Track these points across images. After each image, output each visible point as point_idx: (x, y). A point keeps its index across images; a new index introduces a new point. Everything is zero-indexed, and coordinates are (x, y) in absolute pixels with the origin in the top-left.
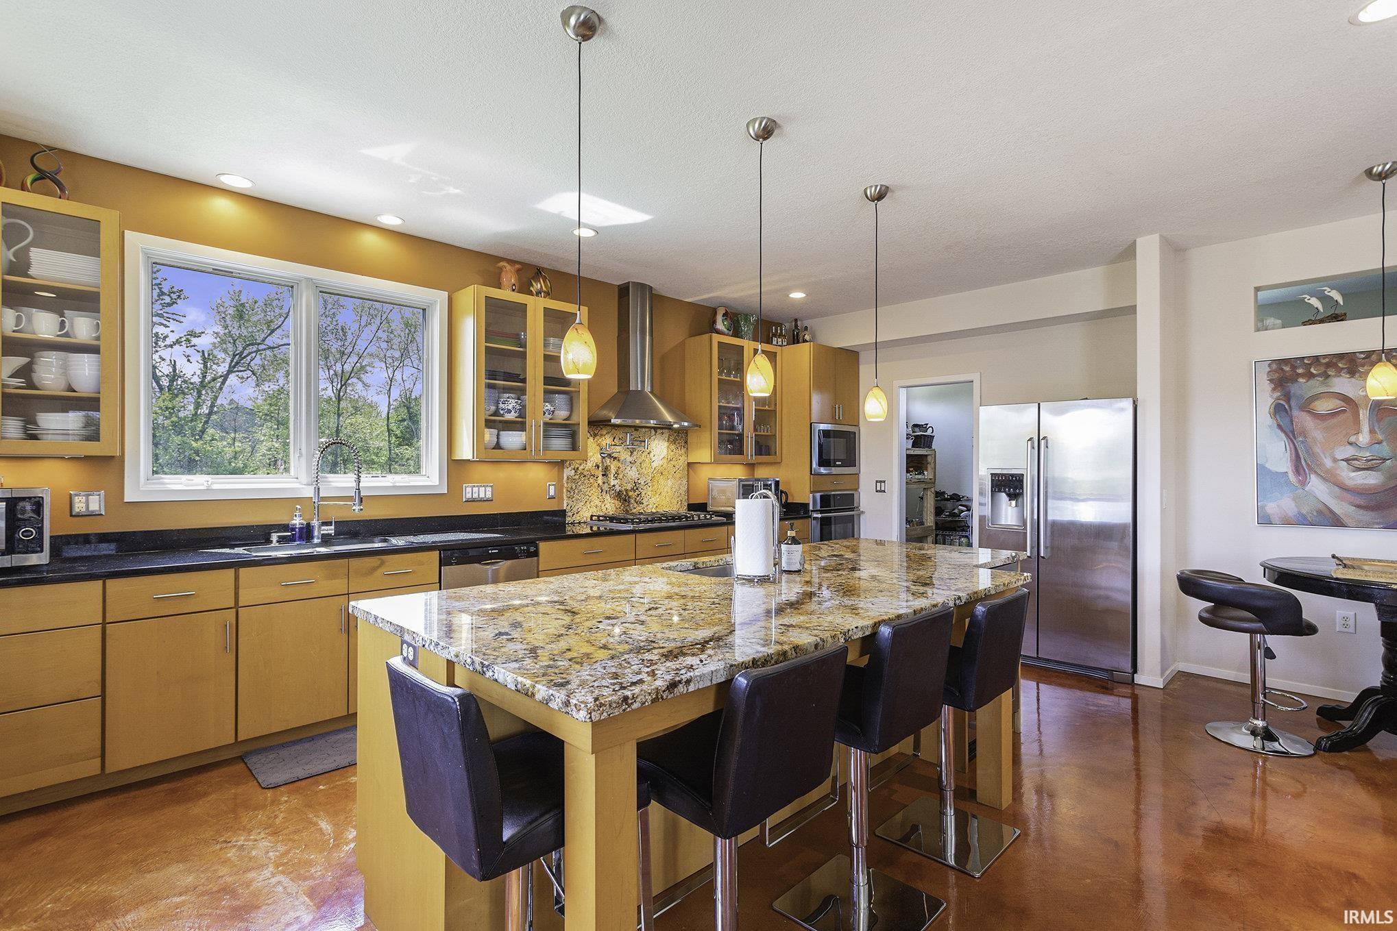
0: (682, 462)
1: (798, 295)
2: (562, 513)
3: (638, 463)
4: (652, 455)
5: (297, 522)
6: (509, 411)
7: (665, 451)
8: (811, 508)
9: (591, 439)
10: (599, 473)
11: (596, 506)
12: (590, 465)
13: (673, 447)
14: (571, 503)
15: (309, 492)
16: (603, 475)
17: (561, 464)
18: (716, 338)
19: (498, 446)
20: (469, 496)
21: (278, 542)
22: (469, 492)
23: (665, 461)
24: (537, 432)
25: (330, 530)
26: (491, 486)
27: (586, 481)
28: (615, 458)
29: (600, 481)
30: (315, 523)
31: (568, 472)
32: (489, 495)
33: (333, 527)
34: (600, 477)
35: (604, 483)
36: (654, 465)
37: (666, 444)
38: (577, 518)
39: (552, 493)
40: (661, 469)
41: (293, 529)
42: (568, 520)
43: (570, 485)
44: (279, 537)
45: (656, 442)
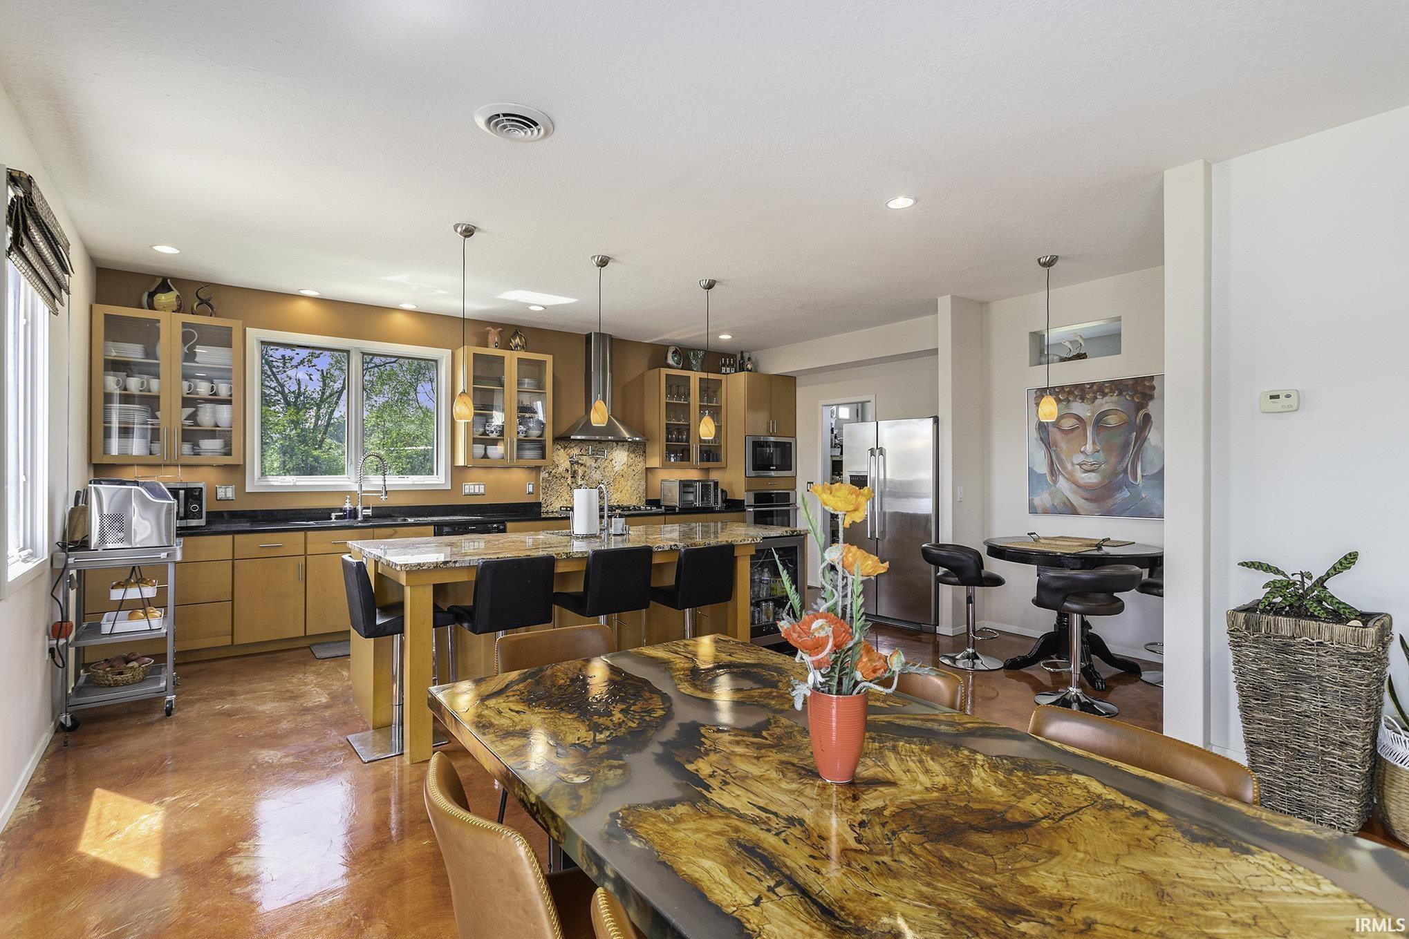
0: (641, 466)
1: (725, 337)
2: (539, 505)
3: (602, 468)
4: (613, 462)
5: (348, 506)
6: (492, 432)
7: (626, 459)
8: (746, 504)
9: (562, 450)
10: (569, 475)
11: (566, 500)
12: (561, 469)
13: (632, 456)
14: (545, 497)
15: (356, 488)
16: (572, 477)
17: (537, 469)
18: (664, 371)
19: (485, 456)
20: (467, 491)
21: (335, 519)
22: (469, 488)
23: (625, 466)
24: (512, 446)
25: (369, 512)
26: (484, 485)
27: (558, 482)
28: (582, 464)
29: (569, 482)
30: (359, 507)
31: (544, 475)
32: (482, 491)
33: (371, 510)
34: (570, 478)
35: (572, 483)
36: (616, 469)
37: (626, 453)
38: (550, 509)
39: (531, 490)
40: (622, 473)
41: (345, 511)
42: (543, 510)
43: (544, 484)
44: (336, 515)
45: (618, 451)
